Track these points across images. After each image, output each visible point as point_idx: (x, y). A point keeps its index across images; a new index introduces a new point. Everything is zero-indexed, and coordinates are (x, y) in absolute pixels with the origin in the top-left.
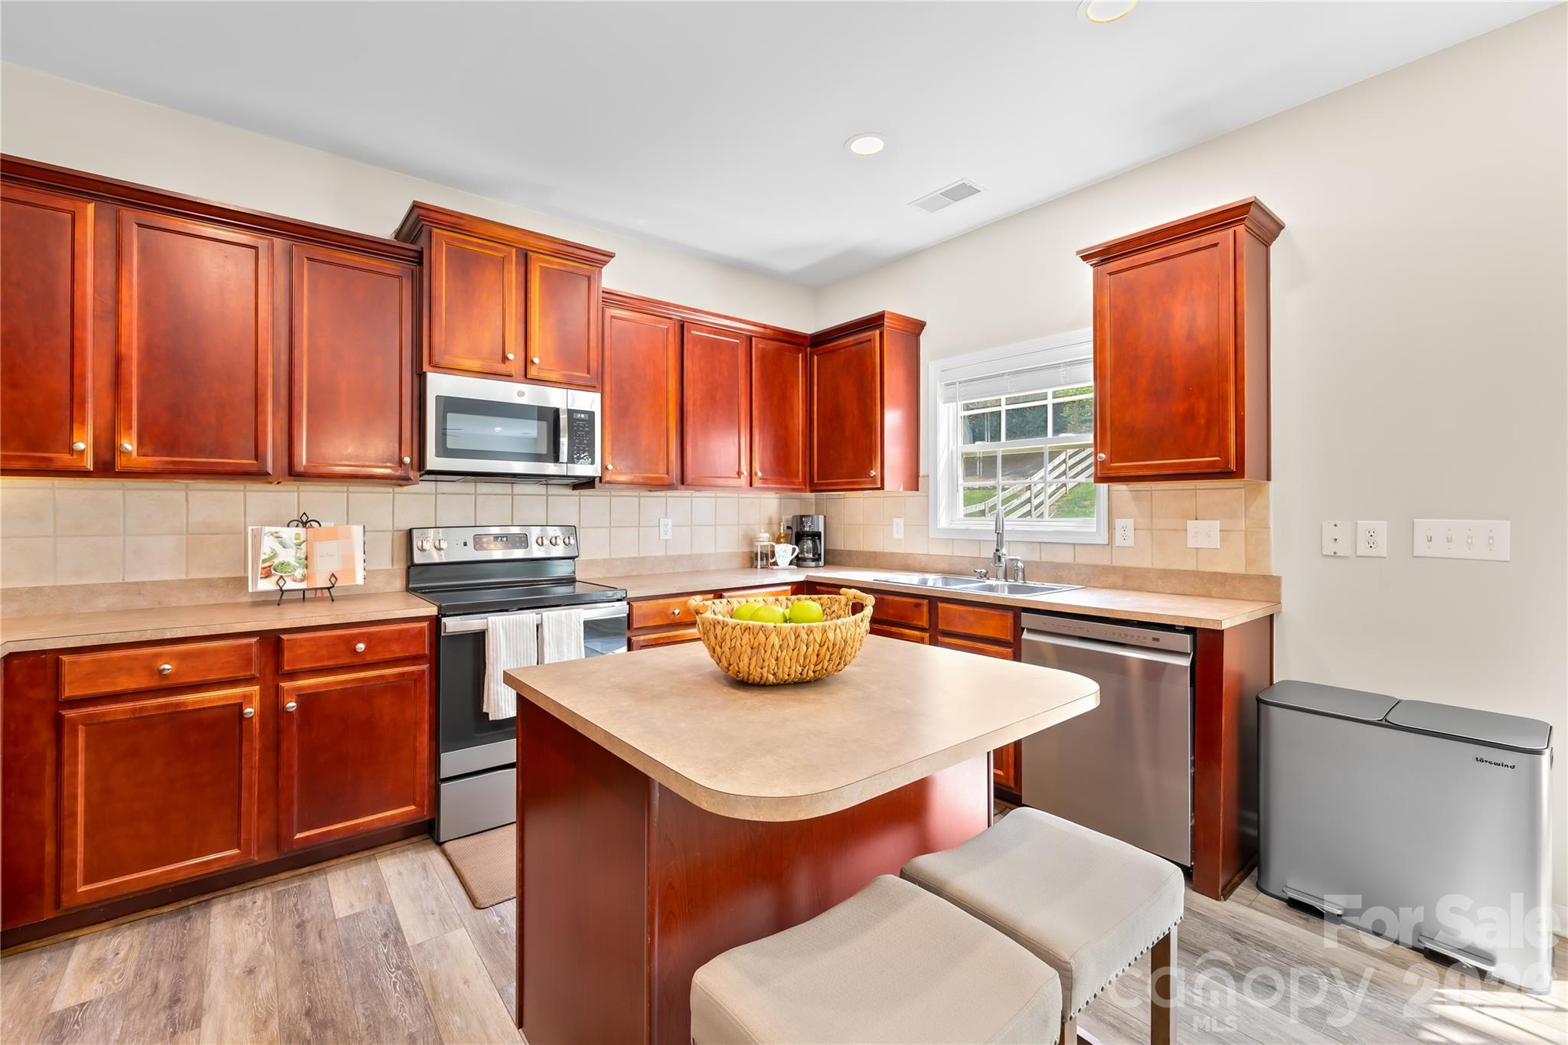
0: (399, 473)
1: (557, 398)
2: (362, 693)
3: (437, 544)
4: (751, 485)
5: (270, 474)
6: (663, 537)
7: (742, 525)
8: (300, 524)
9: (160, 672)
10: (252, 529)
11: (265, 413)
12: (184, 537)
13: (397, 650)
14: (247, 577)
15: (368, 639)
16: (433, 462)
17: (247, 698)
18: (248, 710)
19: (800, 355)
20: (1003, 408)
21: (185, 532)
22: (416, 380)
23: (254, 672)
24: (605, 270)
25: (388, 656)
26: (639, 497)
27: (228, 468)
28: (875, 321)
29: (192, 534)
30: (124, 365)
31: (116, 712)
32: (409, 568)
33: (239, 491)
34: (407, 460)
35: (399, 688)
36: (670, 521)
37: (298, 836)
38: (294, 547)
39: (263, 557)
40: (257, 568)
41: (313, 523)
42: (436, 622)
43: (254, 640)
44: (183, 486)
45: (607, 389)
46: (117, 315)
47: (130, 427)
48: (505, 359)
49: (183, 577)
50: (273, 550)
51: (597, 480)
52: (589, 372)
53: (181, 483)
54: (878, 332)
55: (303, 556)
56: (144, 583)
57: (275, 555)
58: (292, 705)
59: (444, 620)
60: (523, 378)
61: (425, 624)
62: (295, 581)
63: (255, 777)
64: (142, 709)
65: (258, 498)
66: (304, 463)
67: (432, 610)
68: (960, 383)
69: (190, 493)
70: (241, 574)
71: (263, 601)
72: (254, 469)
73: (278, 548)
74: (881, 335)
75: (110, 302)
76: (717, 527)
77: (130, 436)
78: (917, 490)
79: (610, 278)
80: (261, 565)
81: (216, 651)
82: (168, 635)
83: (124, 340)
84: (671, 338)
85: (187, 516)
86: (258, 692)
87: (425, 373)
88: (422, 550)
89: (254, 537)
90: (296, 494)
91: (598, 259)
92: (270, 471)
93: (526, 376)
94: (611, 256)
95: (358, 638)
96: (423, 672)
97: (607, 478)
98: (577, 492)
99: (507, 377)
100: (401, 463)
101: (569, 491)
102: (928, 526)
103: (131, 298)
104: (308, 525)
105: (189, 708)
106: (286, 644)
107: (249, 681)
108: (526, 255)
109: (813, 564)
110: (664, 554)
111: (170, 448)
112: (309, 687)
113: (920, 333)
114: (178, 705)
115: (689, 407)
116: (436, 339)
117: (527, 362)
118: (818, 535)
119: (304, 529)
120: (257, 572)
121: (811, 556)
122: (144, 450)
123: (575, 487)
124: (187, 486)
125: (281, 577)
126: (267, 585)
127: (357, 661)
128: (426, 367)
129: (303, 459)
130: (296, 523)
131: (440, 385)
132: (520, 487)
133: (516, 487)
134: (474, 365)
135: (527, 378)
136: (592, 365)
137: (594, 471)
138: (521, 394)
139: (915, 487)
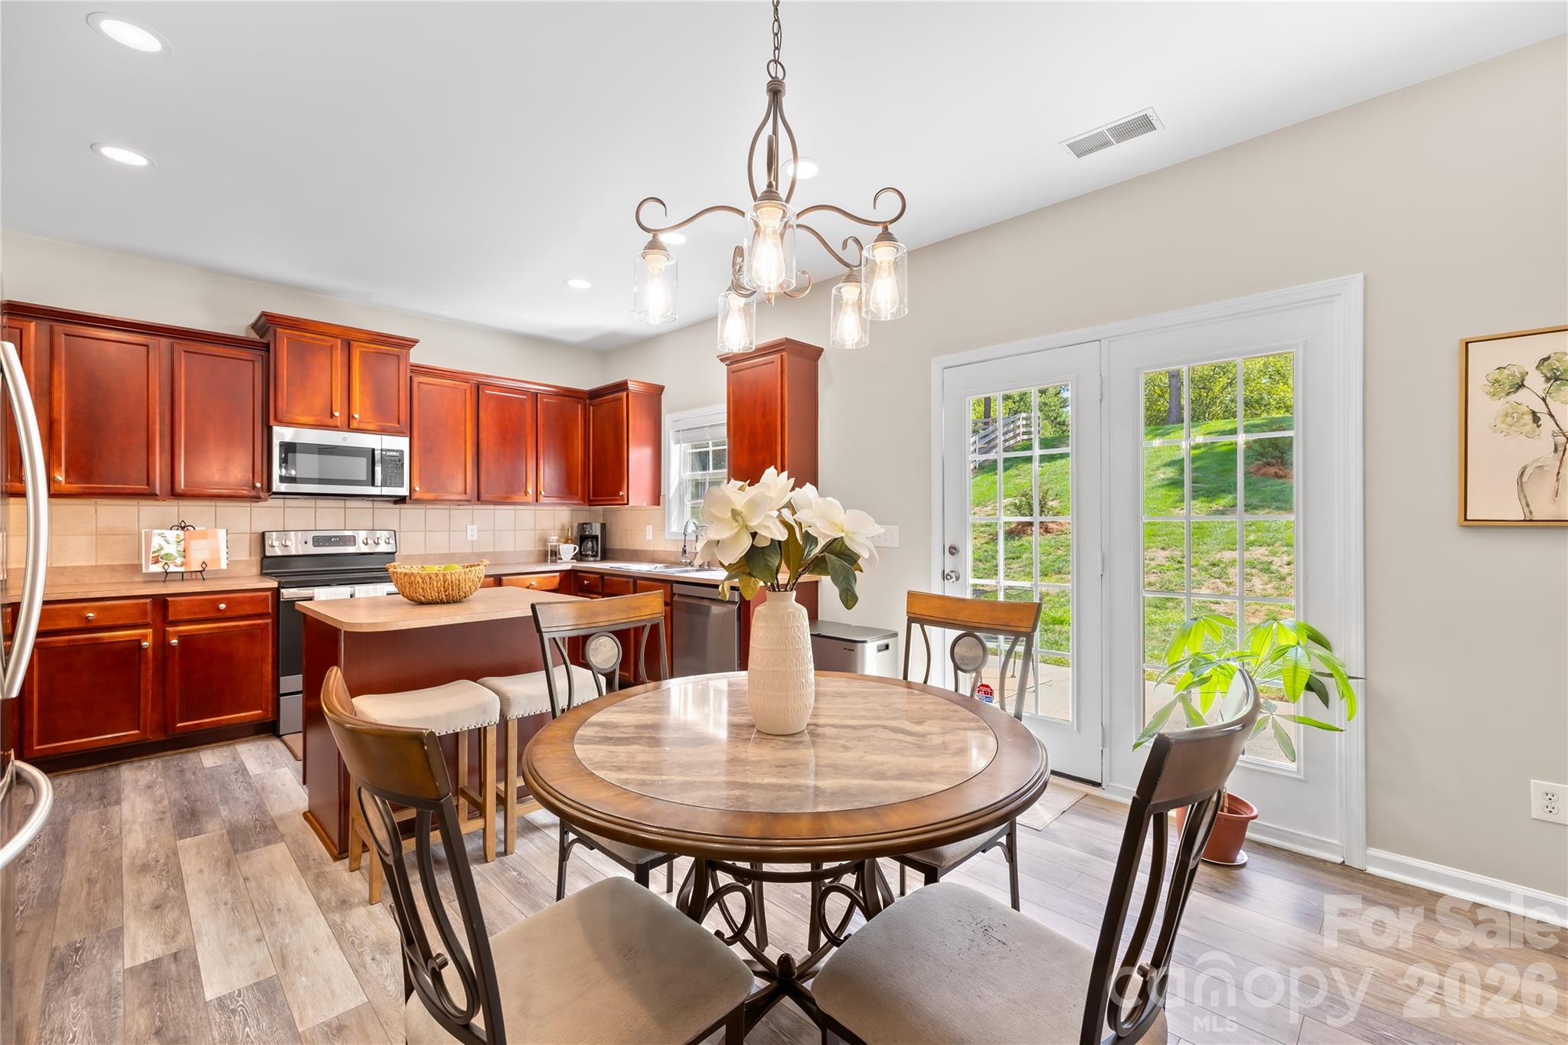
0: (253, 493)
1: (374, 441)
2: (224, 636)
3: (284, 543)
4: (537, 501)
5: (157, 495)
6: (470, 538)
7: (538, 530)
8: (180, 528)
9: (87, 618)
10: (145, 532)
11: (154, 455)
12: (94, 537)
13: (248, 610)
14: (141, 565)
15: (228, 602)
16: (278, 486)
17: (145, 637)
18: (145, 644)
19: (580, 406)
20: (711, 449)
21: (94, 532)
22: (265, 430)
23: (149, 620)
24: (412, 350)
25: (242, 613)
26: (450, 509)
27: (129, 491)
28: (622, 386)
29: (100, 535)
30: (55, 425)
31: (58, 642)
32: (262, 559)
33: (134, 505)
34: (258, 485)
35: (250, 634)
36: (475, 527)
37: (179, 725)
38: (176, 544)
39: (153, 550)
40: (149, 556)
41: (189, 528)
42: (276, 592)
43: (148, 600)
44: (93, 503)
45: (415, 433)
46: (50, 393)
47: (60, 465)
48: (332, 415)
49: (94, 564)
50: (160, 545)
51: (408, 498)
52: (399, 423)
53: (92, 501)
54: (625, 394)
55: (182, 550)
56: (65, 567)
57: (161, 549)
58: (174, 641)
59: (282, 590)
60: (346, 428)
61: (269, 593)
62: (176, 566)
63: (150, 686)
64: (74, 640)
65: (148, 512)
66: (183, 487)
67: (275, 584)
68: (683, 430)
69: (99, 508)
70: (136, 562)
71: (153, 578)
72: (146, 492)
73: (164, 544)
74: (628, 395)
75: (46, 385)
76: (517, 532)
77: (60, 471)
78: (659, 505)
79: (416, 356)
80: (151, 555)
81: (122, 607)
82: (92, 596)
83: (55, 410)
84: (468, 396)
85: (96, 523)
86: (151, 633)
87: (271, 427)
88: (272, 546)
89: (146, 536)
90: (176, 508)
91: (408, 344)
92: (158, 493)
93: (349, 426)
94: (416, 342)
95: (221, 601)
96: (268, 624)
97: (416, 496)
98: (398, 506)
99: (335, 428)
100: (254, 487)
101: (392, 506)
102: (664, 530)
103: (60, 382)
104: (186, 529)
105: (106, 641)
106: (170, 603)
107: (145, 626)
108: (349, 343)
109: (592, 559)
110: (470, 551)
111: (87, 479)
112: (187, 631)
113: (661, 394)
114: (98, 639)
115: (483, 445)
116: (280, 403)
117: (350, 417)
118: (596, 537)
119: (183, 532)
120: (149, 559)
121: (590, 553)
122: (70, 480)
123: (396, 502)
124: (96, 502)
125: (166, 563)
126: (157, 568)
127: (219, 615)
128: (272, 422)
129: (181, 484)
130: (176, 528)
131: (283, 434)
132: (351, 503)
133: (340, 503)
134: (309, 420)
135: (349, 428)
136: (402, 418)
137: (404, 491)
138: (345, 439)
139: (657, 503)
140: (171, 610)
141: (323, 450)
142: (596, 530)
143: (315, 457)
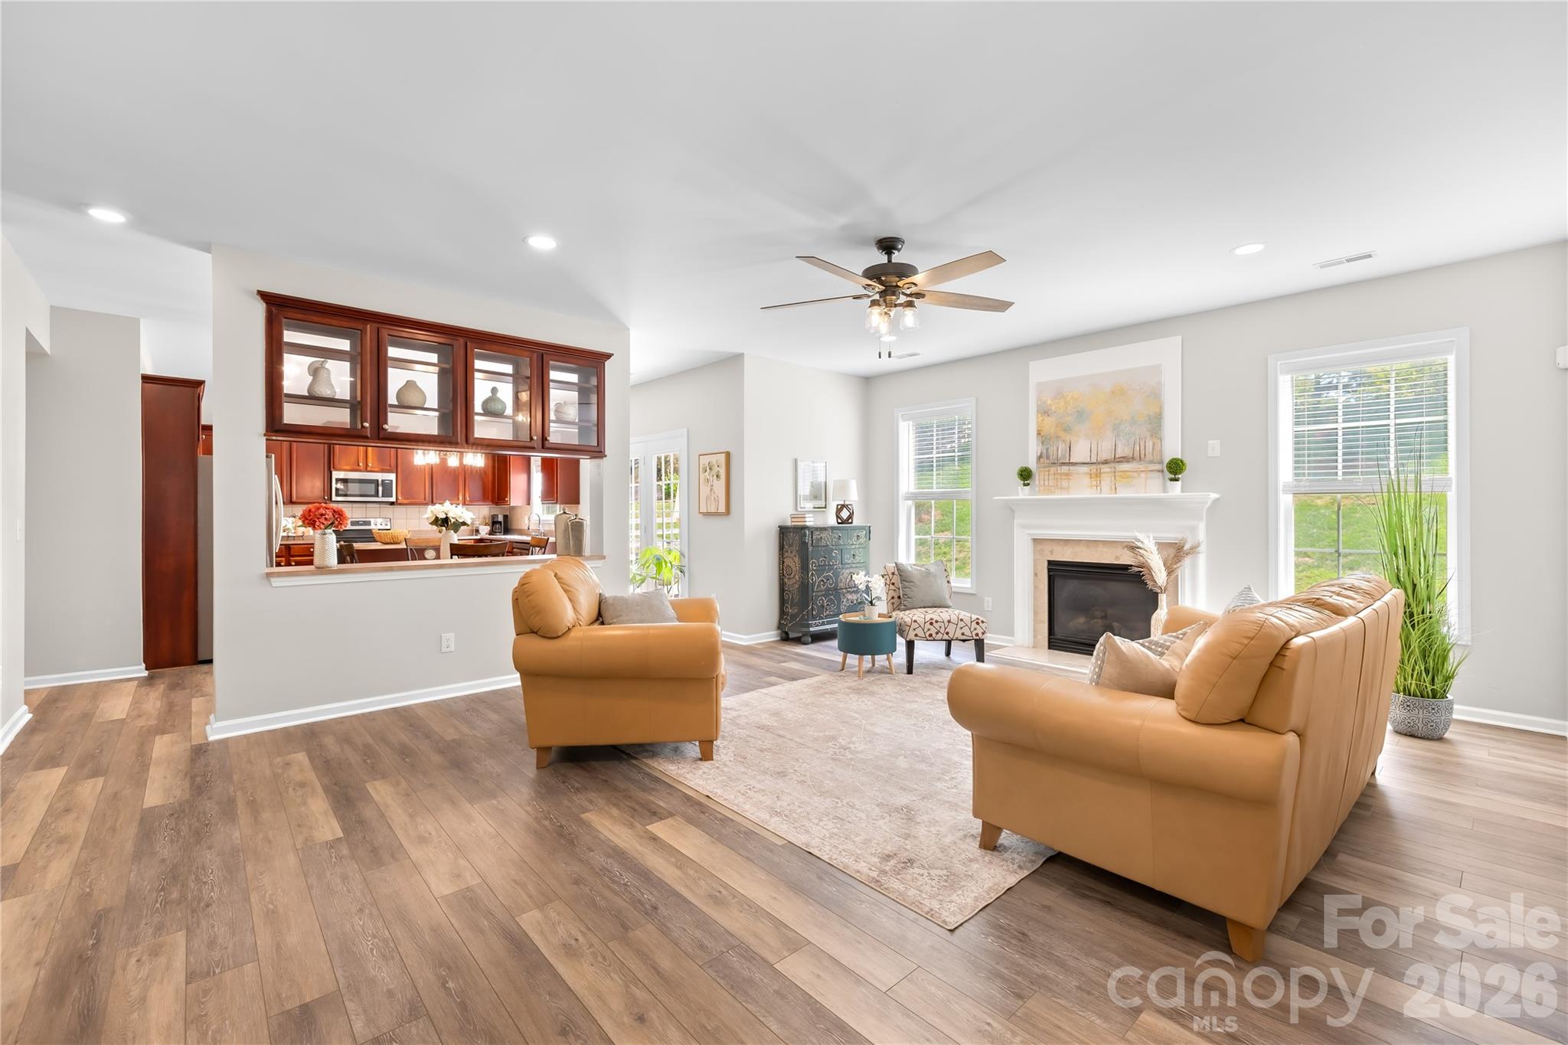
0: (324, 501)
1: (379, 476)
4: (466, 503)
8: (293, 517)
16: (335, 498)
22: (329, 473)
34: (326, 497)
38: (292, 524)
45: (399, 472)
48: (359, 465)
51: (394, 502)
52: (391, 467)
66: (295, 499)
87: (332, 471)
97: (399, 502)
98: (392, 506)
99: (360, 471)
100: (324, 498)
104: (296, 518)
109: (498, 534)
116: (335, 460)
117: (367, 465)
121: (498, 531)
128: (332, 469)
129: (294, 497)
131: (336, 475)
132: (369, 505)
133: (364, 505)
134: (348, 467)
135: (366, 470)
136: (392, 465)
137: (393, 499)
138: (364, 476)
139: (529, 504)
140: (292, 551)
141: (361, 481)
142: (500, 518)
143: (358, 484)
